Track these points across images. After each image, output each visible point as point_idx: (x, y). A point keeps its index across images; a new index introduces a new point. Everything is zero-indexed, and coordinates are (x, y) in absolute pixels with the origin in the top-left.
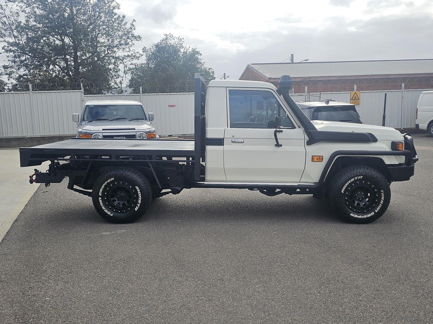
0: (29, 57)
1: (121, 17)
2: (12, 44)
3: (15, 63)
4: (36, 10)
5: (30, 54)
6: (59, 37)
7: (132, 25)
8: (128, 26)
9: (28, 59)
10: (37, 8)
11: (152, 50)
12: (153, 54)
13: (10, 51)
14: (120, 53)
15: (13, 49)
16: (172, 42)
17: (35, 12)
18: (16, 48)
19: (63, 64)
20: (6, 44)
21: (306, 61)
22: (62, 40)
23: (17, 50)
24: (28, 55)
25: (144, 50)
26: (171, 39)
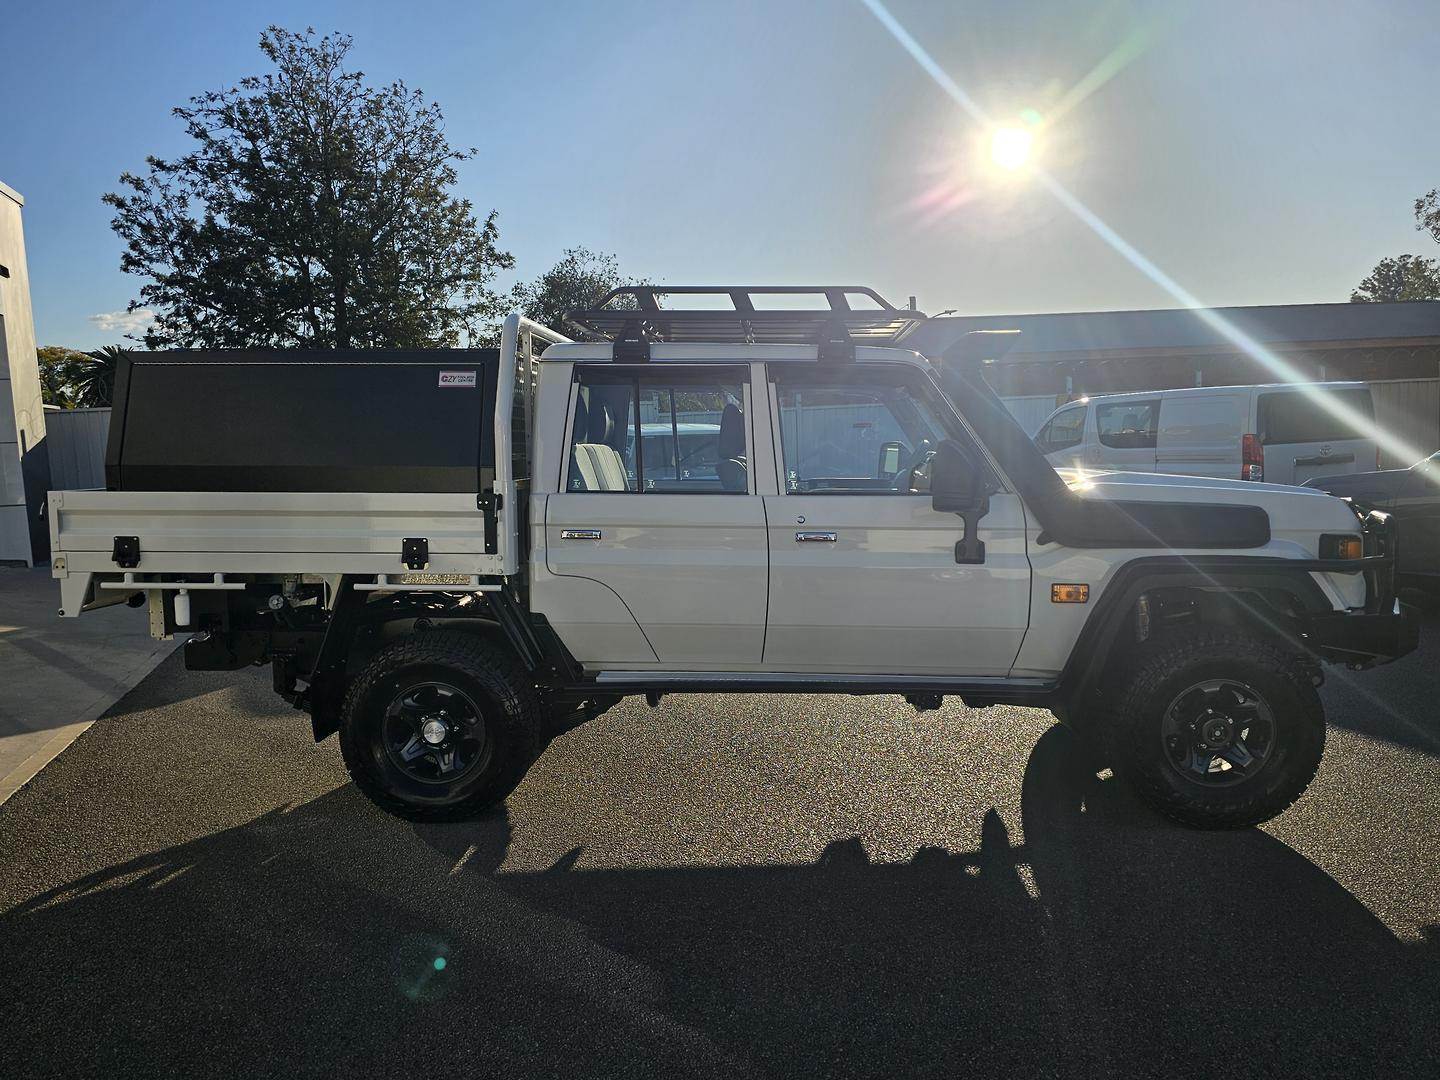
0: (215, 312)
1: (460, 203)
2: (170, 281)
3: (176, 330)
4: (233, 188)
5: (219, 306)
6: (295, 260)
7: (490, 226)
8: (480, 228)
9: (213, 317)
10: (236, 183)
11: (539, 292)
12: (541, 299)
13: (166, 299)
14: (456, 300)
15: (171, 291)
16: (587, 268)
17: (231, 196)
18: (181, 291)
19: (302, 329)
20: (154, 282)
21: (947, 315)
22: (304, 268)
23: (184, 295)
24: (212, 307)
25: (518, 290)
26: (585, 260)
